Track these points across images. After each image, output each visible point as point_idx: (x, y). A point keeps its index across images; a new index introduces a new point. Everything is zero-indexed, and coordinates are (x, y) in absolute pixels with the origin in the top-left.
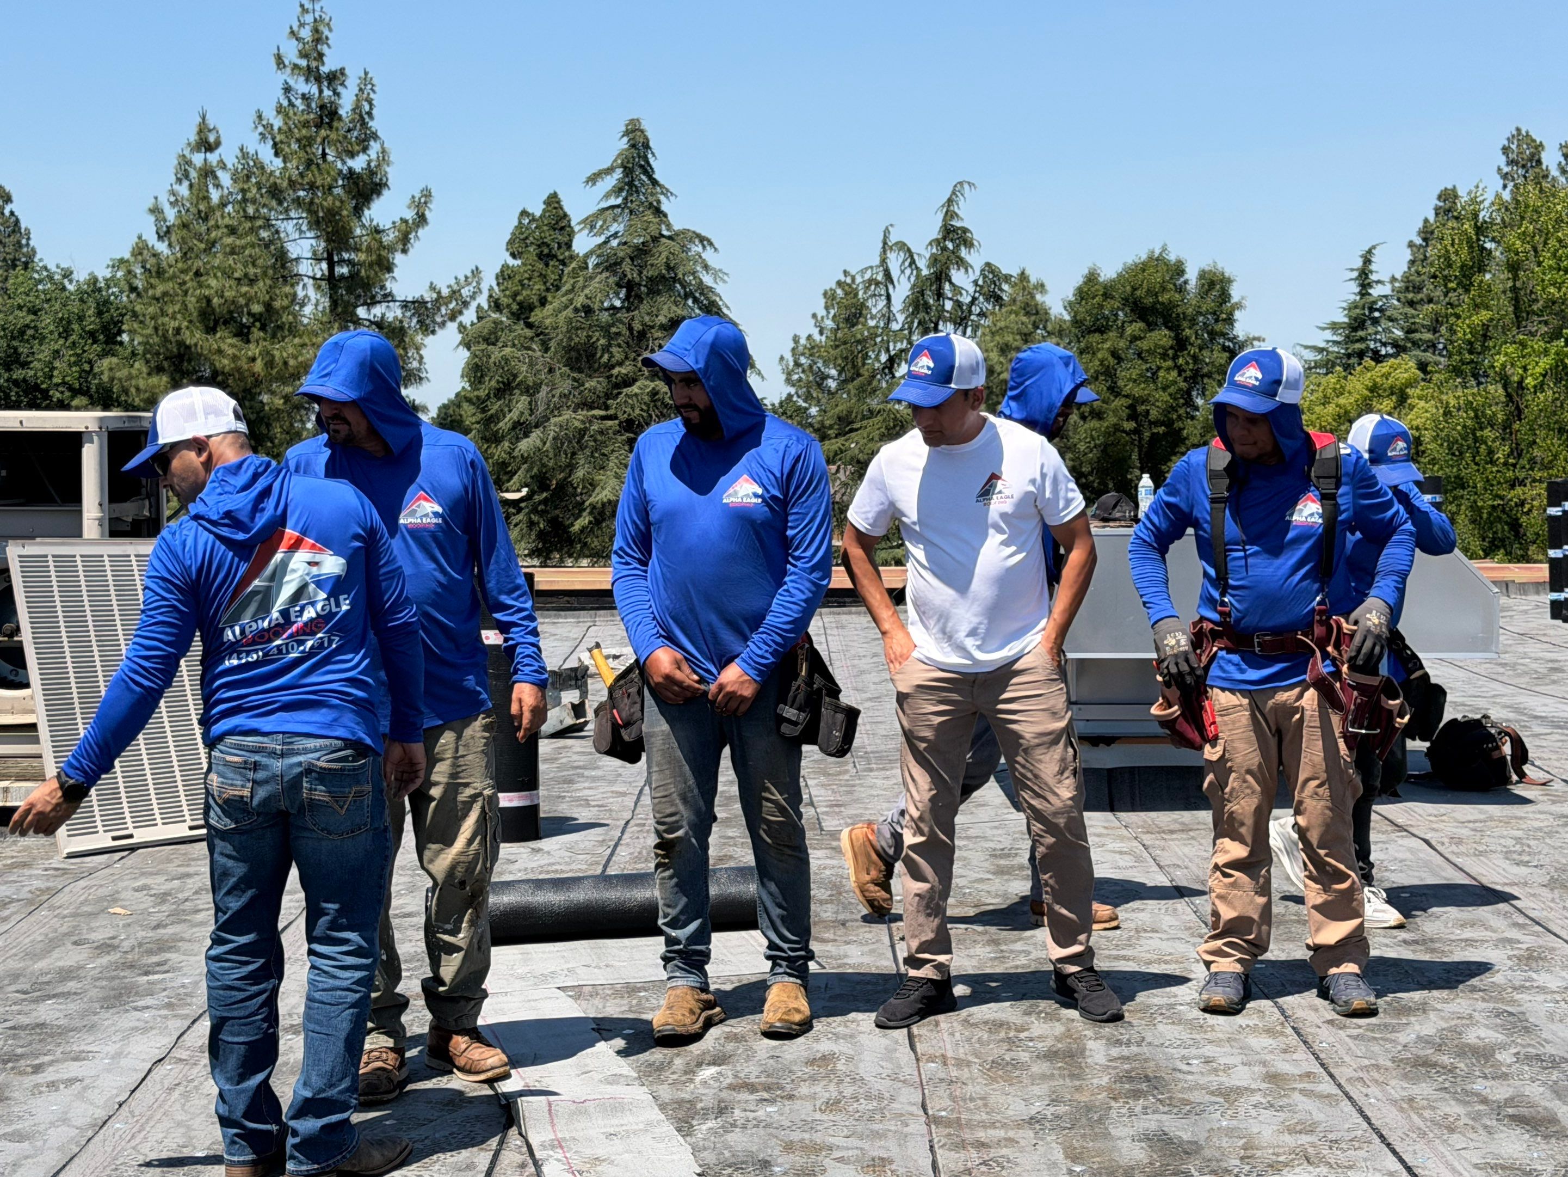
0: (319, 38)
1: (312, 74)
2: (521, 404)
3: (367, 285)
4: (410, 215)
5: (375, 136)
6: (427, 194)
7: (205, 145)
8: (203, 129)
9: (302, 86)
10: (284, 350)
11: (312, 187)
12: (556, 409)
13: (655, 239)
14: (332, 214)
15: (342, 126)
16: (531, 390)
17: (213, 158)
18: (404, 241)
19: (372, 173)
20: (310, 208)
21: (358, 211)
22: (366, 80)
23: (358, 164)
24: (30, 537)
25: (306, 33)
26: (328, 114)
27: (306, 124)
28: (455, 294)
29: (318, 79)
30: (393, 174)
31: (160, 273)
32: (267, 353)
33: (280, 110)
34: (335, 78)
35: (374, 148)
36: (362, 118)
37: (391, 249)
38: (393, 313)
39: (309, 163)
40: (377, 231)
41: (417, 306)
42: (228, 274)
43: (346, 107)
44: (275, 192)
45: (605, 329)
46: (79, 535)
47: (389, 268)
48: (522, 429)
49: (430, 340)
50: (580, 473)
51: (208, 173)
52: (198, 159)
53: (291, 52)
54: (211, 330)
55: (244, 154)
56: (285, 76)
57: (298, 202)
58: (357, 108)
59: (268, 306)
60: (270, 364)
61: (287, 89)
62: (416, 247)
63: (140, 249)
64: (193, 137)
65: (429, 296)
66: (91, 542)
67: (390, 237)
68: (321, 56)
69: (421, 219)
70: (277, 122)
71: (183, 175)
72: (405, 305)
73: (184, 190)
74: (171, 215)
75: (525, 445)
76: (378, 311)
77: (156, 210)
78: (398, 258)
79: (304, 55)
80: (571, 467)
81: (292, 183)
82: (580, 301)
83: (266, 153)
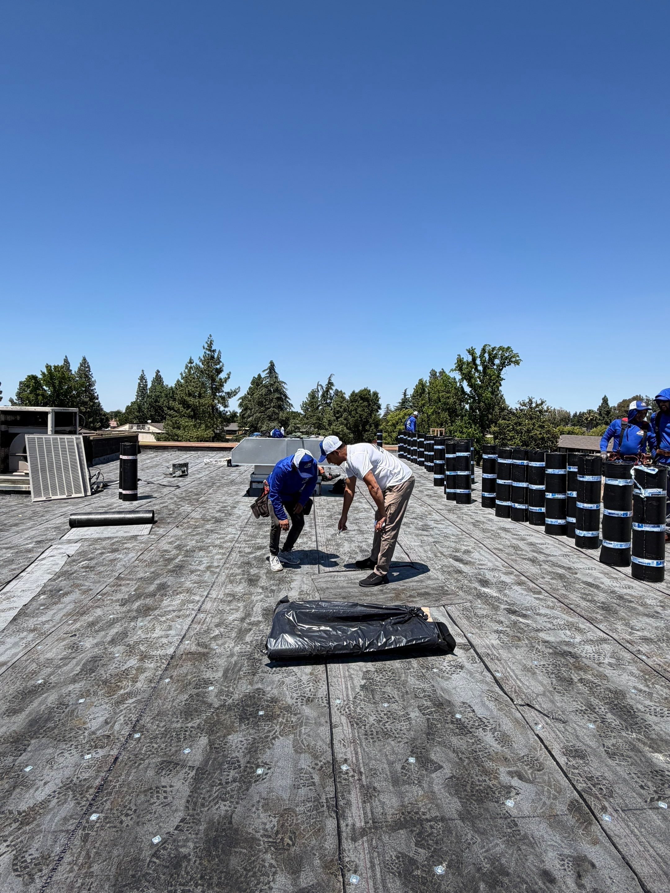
0: (211, 343)
1: (210, 350)
2: (249, 412)
3: (218, 389)
4: (227, 376)
5: (221, 362)
6: (230, 373)
7: (191, 362)
8: (191, 359)
9: (208, 352)
10: (202, 401)
11: (209, 371)
12: (255, 413)
13: (275, 383)
14: (212, 376)
15: (215, 360)
16: (251, 409)
17: (192, 365)
18: (226, 381)
19: (220, 368)
20: (208, 374)
21: (217, 375)
22: (220, 352)
23: (218, 367)
24: (32, 433)
25: (209, 343)
26: (213, 357)
27: (208, 359)
28: (235, 391)
29: (211, 351)
30: (224, 368)
31: (181, 386)
32: (199, 401)
33: (204, 357)
34: (214, 351)
35: (221, 364)
36: (219, 358)
37: (223, 383)
38: (224, 394)
39: (208, 367)
40: (221, 379)
41: (228, 393)
42: (193, 386)
43: (216, 356)
44: (202, 371)
45: (265, 399)
46: (47, 433)
47: (223, 386)
48: (249, 416)
49: (230, 400)
50: (259, 425)
51: (191, 368)
52: (189, 365)
53: (206, 346)
54: (189, 397)
55: (197, 365)
56: (205, 350)
57: (206, 373)
58: (218, 357)
59: (200, 392)
60: (199, 403)
61: (205, 353)
62: (228, 383)
63: (178, 381)
64: (189, 361)
65: (230, 391)
66: (50, 435)
67: (223, 380)
68: (211, 347)
69: (229, 377)
70: (203, 359)
71: (186, 367)
72: (226, 393)
73: (187, 371)
74: (184, 375)
75: (249, 420)
76: (220, 394)
77: (181, 374)
78: (225, 384)
79: (208, 346)
80: (258, 424)
81: (205, 370)
82: (260, 393)
83: (201, 364)
